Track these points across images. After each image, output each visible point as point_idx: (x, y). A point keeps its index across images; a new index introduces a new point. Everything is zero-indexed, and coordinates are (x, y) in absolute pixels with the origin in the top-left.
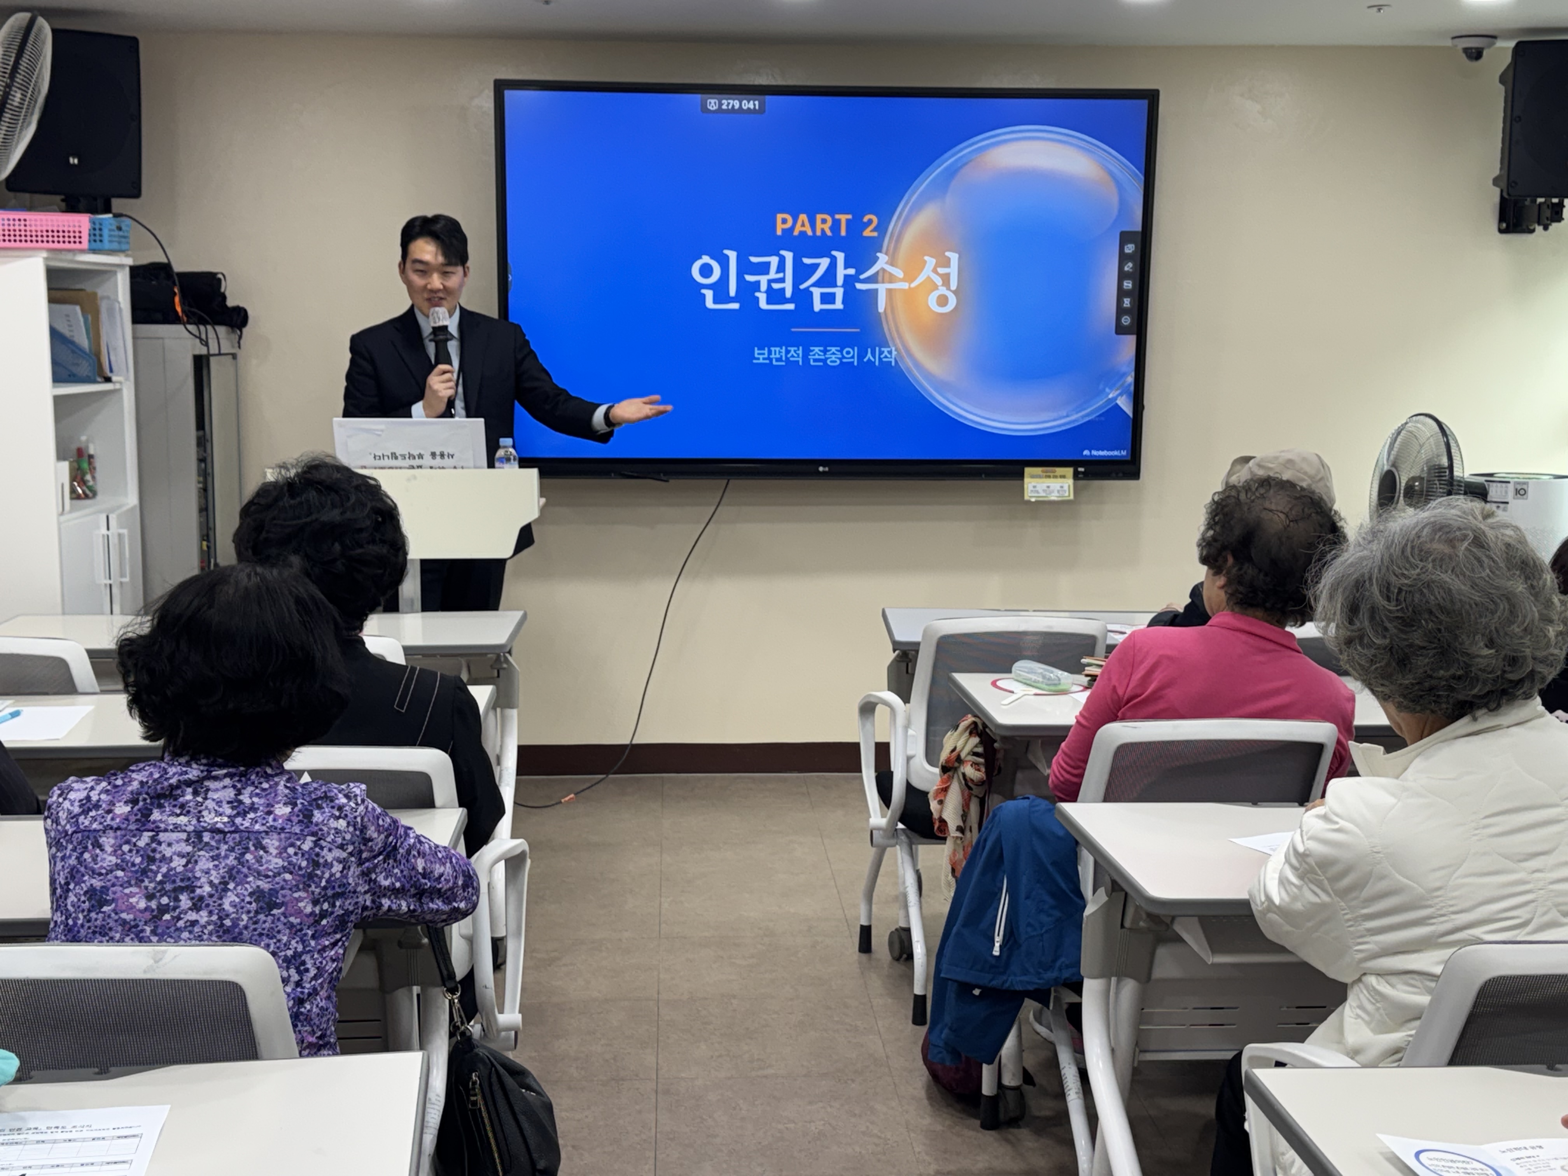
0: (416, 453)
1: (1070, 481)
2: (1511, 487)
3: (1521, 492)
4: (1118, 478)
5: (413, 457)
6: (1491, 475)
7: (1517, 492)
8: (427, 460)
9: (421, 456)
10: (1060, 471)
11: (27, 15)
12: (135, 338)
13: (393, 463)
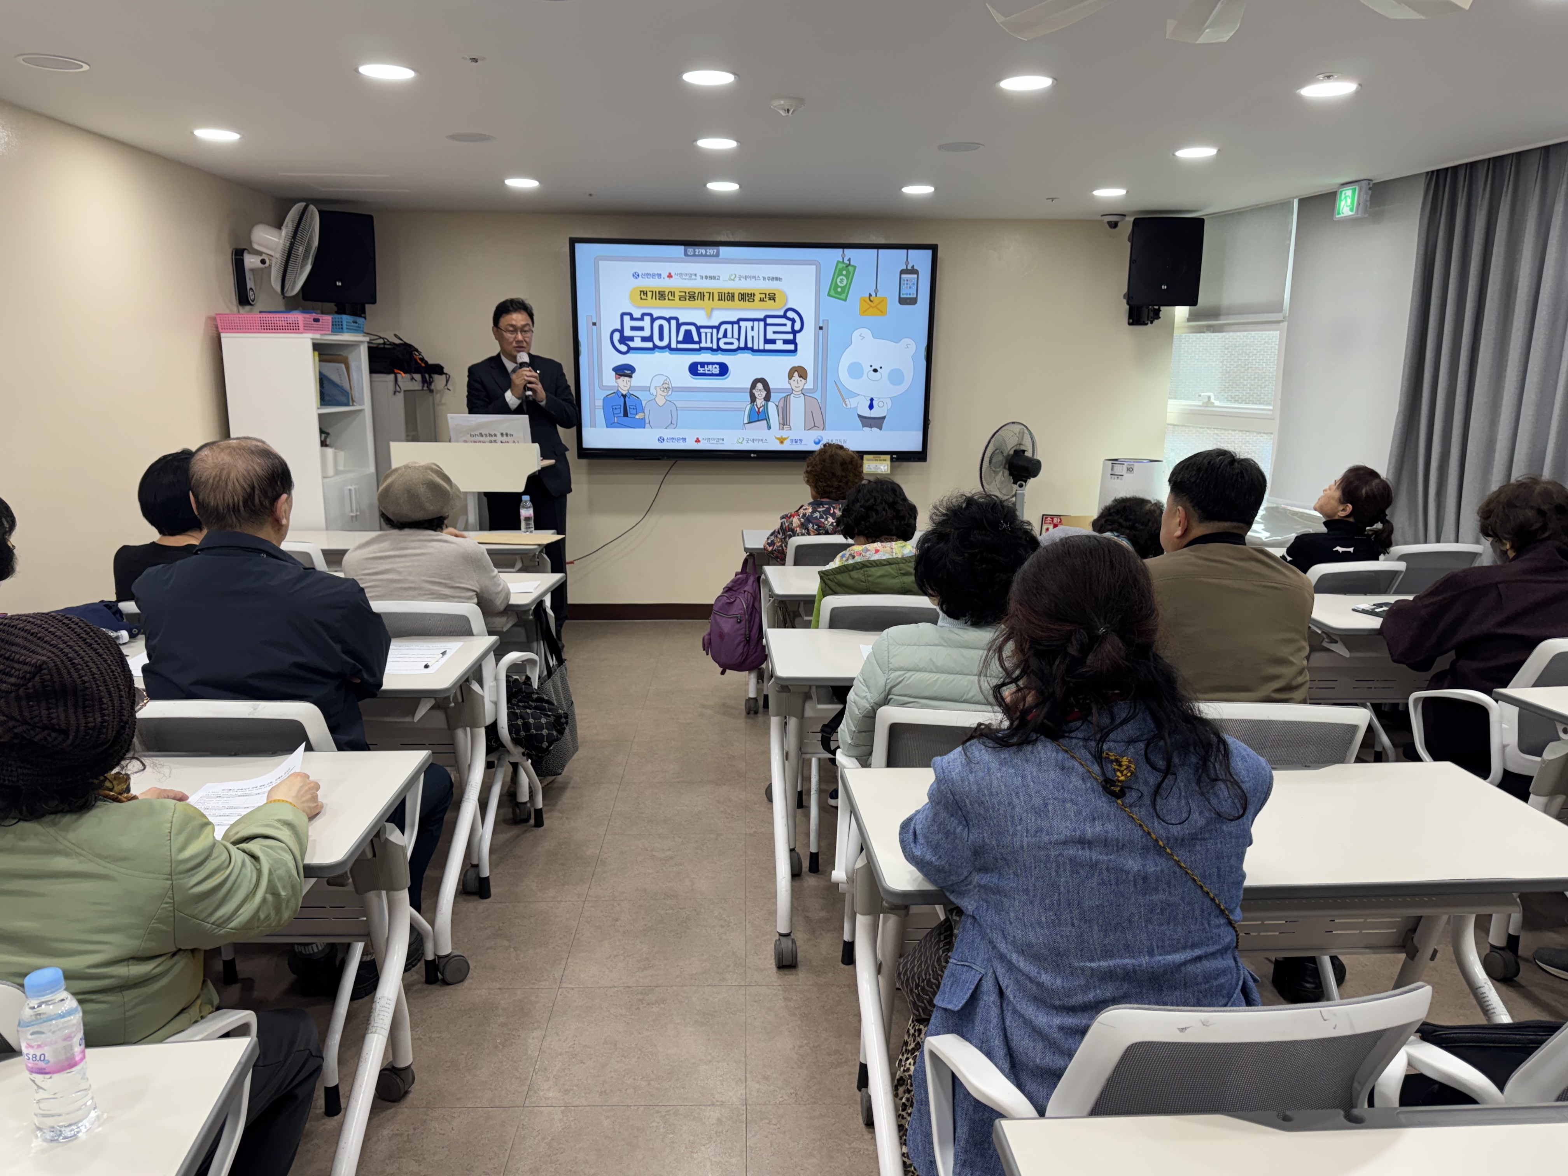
0: (493, 433)
1: (889, 462)
2: (1125, 467)
3: (1130, 470)
4: (915, 461)
5: (490, 435)
6: (1116, 460)
7: (1128, 469)
8: (499, 438)
9: (495, 435)
10: (883, 457)
11: (304, 204)
12: (371, 381)
13: (481, 439)
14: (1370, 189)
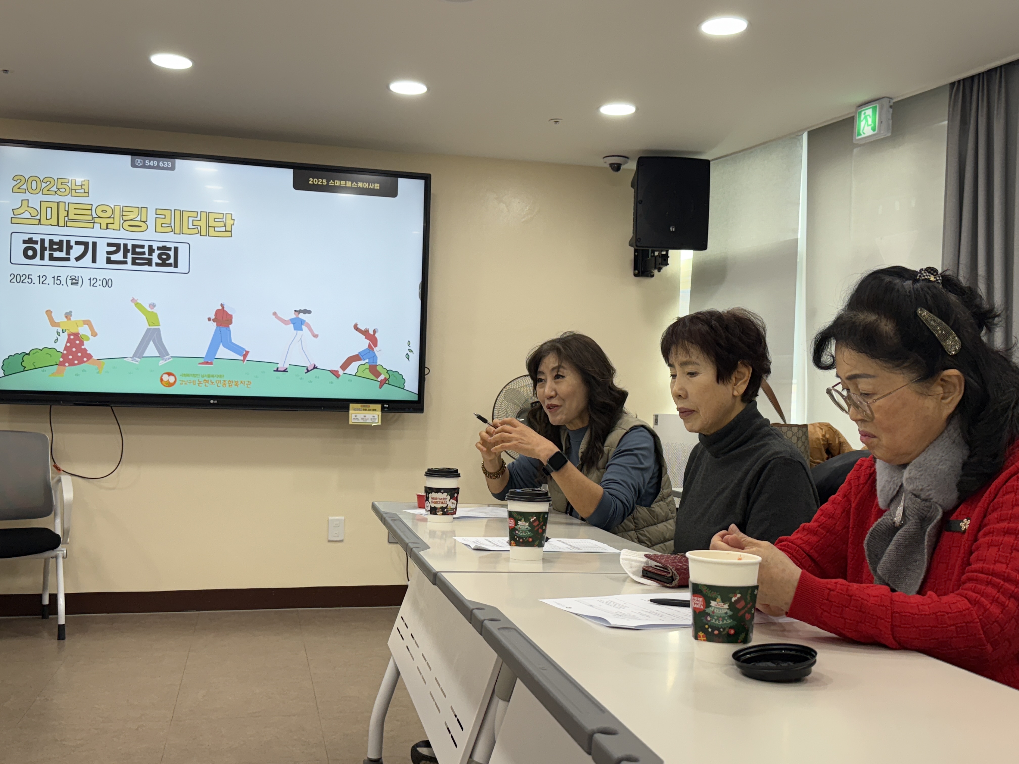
1: (380, 413)
4: (410, 412)
10: (372, 406)
14: (891, 107)
